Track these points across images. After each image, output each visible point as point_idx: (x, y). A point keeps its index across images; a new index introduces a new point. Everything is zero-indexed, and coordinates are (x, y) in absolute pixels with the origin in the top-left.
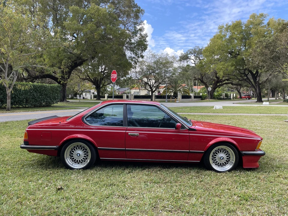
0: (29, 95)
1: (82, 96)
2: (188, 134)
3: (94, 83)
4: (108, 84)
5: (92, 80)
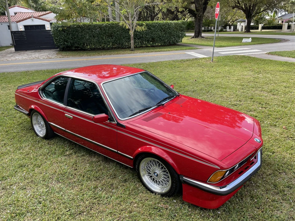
0: (154, 34)
1: (232, 27)
2: (116, 130)
3: (244, 11)
4: (262, 11)
5: (242, 7)
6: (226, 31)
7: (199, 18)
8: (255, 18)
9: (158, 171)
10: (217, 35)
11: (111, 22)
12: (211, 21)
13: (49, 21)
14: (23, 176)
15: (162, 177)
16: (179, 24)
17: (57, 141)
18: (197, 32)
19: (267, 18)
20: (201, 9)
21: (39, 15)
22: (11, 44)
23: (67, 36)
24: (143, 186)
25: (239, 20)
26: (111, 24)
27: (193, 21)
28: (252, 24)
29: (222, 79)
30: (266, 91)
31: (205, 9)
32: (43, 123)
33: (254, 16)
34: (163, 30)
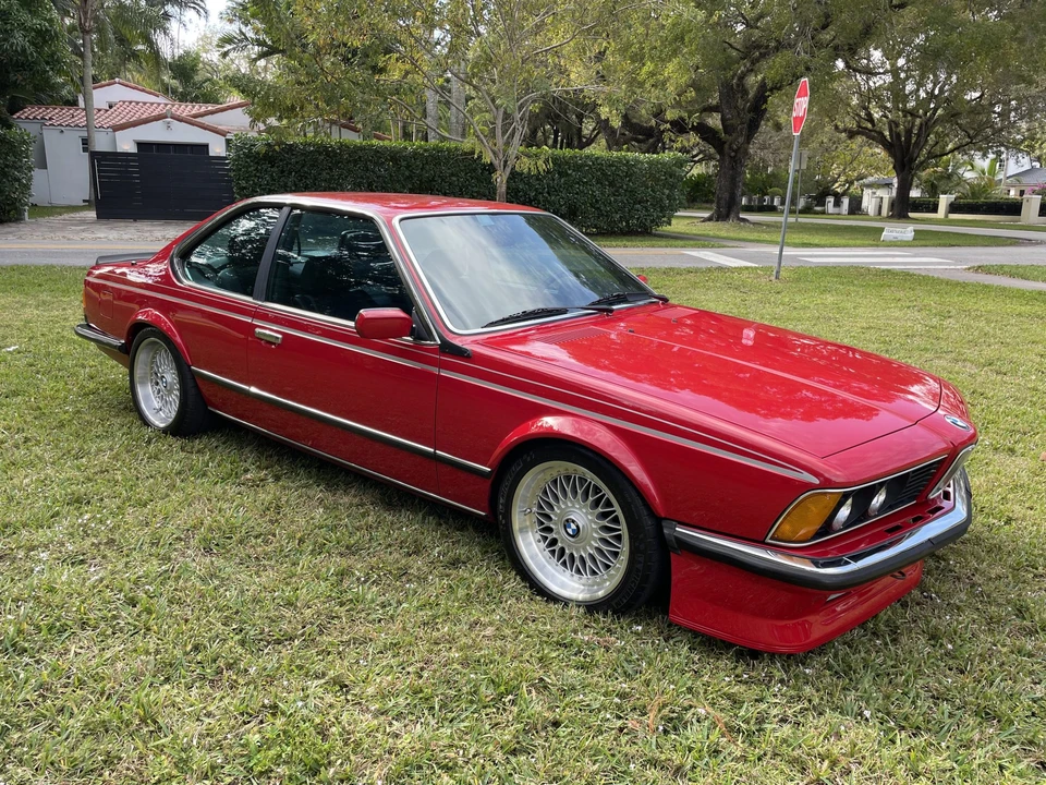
0: (577, 193)
1: (846, 201)
2: (435, 370)
3: (888, 146)
4: (952, 151)
5: (881, 134)
6: (823, 213)
7: (733, 154)
8: (924, 174)
9: (582, 515)
10: (792, 219)
11: (433, 142)
12: (773, 175)
13: (223, 133)
14: (80, 525)
15: (594, 539)
16: (664, 164)
17: (214, 444)
18: (723, 202)
19: (968, 175)
20: (742, 123)
21: (193, 112)
22: (84, 201)
23: (280, 178)
24: (518, 578)
25: (871, 179)
26: (434, 149)
27: (710, 176)
28: (915, 193)
29: (814, 322)
30: (972, 362)
31: (753, 127)
32: (170, 376)
33: (923, 165)
34: (607, 180)
